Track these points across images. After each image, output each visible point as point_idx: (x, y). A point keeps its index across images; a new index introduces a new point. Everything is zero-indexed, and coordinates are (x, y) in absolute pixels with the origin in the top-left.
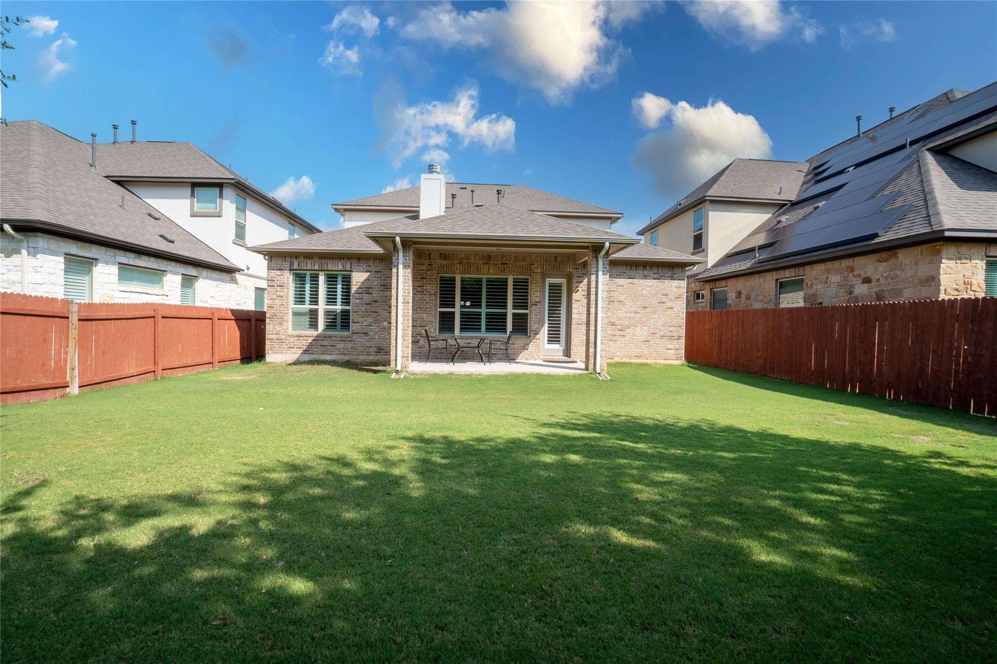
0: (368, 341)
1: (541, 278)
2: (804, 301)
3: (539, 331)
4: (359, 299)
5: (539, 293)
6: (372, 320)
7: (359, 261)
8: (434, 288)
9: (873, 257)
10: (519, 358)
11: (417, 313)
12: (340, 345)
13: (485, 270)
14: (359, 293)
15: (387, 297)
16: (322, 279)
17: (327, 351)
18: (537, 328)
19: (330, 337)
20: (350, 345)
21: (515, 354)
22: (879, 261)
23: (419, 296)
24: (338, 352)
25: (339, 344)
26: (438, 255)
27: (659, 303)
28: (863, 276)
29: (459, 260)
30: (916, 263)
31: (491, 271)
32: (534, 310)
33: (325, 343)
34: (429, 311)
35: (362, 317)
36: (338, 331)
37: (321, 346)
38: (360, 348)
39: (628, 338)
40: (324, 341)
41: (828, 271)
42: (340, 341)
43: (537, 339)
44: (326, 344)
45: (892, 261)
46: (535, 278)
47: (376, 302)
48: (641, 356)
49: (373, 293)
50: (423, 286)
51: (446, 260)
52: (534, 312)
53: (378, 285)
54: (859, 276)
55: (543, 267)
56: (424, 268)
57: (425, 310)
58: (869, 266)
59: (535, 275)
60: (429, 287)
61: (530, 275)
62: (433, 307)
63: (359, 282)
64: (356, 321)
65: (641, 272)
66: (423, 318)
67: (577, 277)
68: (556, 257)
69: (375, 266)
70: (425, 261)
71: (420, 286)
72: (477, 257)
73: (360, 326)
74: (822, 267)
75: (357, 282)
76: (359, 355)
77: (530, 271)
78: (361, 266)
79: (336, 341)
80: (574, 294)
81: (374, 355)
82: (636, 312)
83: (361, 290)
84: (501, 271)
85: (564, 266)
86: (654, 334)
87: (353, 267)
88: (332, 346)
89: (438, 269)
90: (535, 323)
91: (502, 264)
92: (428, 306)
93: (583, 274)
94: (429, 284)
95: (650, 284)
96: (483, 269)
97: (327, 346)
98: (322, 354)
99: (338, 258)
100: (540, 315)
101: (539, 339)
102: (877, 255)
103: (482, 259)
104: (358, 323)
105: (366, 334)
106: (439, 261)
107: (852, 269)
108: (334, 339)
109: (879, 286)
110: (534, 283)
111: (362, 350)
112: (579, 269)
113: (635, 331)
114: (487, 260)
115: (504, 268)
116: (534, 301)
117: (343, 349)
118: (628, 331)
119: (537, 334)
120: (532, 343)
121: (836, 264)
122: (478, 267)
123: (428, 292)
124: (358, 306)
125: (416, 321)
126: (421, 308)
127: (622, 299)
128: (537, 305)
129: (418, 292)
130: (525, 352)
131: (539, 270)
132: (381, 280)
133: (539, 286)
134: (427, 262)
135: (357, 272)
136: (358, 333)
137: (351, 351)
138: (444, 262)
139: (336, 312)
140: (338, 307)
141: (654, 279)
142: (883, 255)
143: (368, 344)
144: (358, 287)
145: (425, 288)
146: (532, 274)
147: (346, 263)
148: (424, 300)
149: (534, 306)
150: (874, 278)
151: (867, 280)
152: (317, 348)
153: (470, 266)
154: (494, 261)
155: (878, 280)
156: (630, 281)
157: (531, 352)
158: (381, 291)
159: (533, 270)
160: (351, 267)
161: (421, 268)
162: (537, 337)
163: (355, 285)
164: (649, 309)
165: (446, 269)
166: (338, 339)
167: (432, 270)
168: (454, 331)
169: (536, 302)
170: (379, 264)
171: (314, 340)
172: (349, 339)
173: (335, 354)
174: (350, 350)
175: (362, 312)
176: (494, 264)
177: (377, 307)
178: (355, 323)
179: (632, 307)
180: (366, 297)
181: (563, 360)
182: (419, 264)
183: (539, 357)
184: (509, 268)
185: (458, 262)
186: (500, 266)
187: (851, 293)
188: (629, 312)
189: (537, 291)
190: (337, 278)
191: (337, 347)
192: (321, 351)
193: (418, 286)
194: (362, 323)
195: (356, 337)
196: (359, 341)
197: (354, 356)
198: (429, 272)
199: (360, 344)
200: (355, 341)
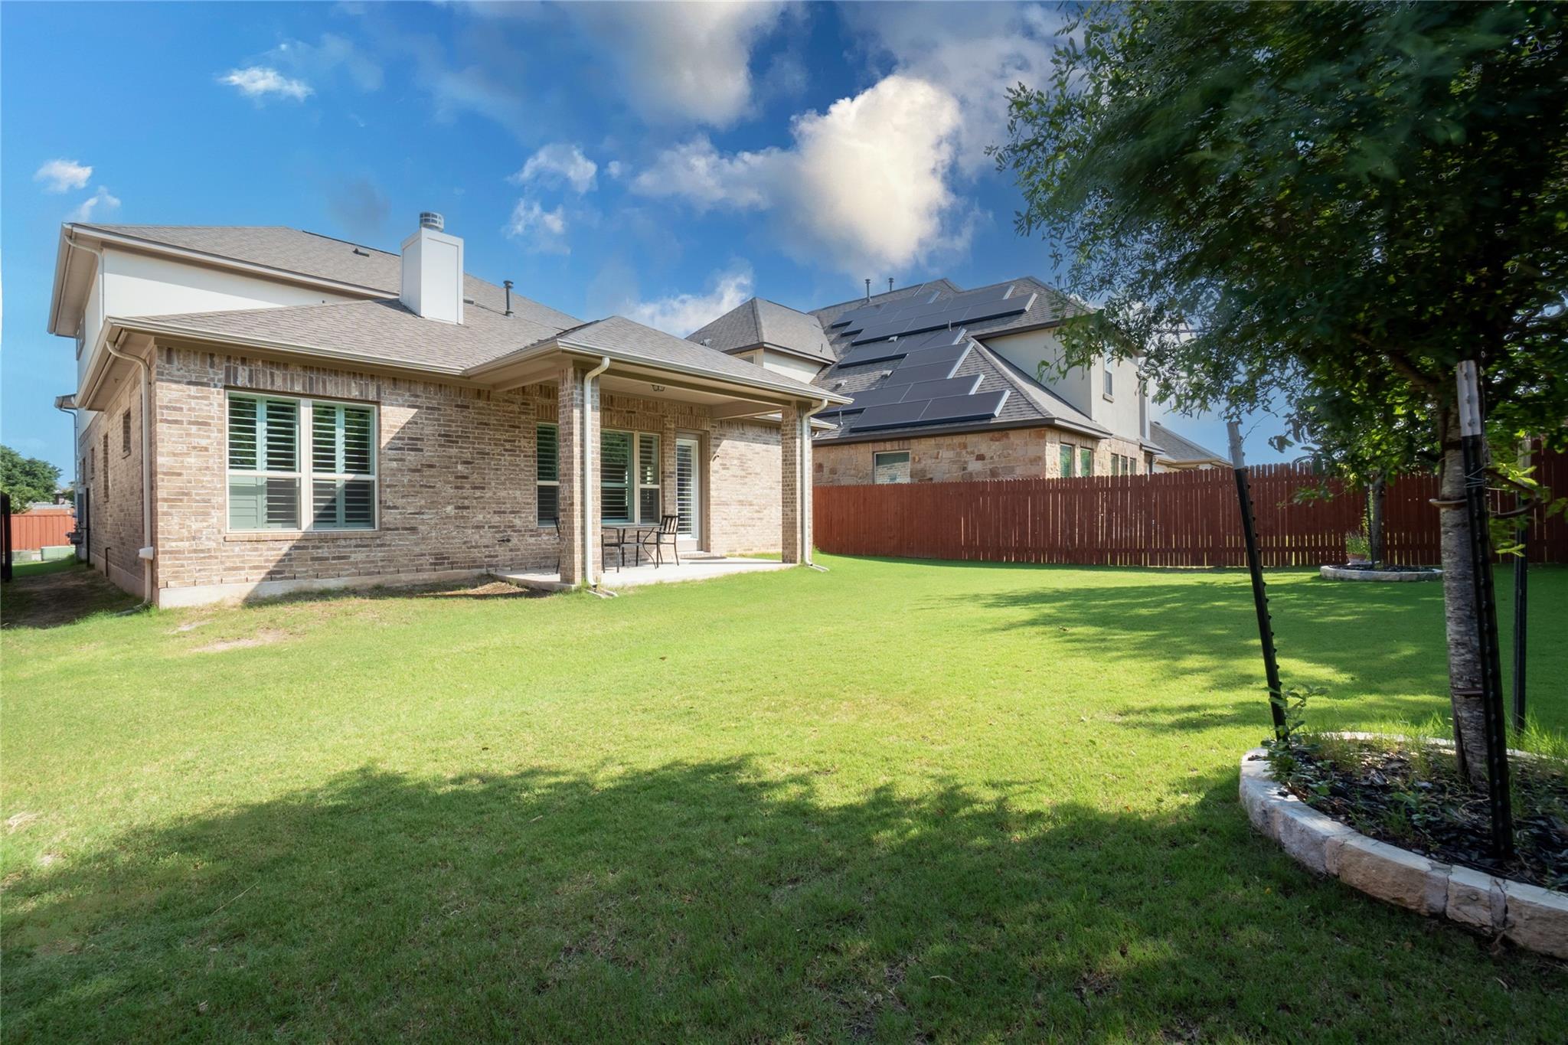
0: (417, 544)
1: (674, 438)
2: (911, 476)
4: (395, 460)
5: (673, 460)
6: (423, 502)
7: (395, 384)
8: (530, 445)
9: (987, 436)
11: (505, 489)
12: (359, 556)
14: (396, 449)
15: (450, 457)
16: (306, 414)
17: (328, 569)
18: (673, 512)
19: (334, 539)
20: (379, 554)
22: (992, 440)
23: (509, 458)
24: (353, 570)
25: (355, 552)
26: (538, 388)
28: (977, 453)
30: (1026, 444)
31: (615, 422)
32: (669, 484)
33: (323, 552)
34: (522, 485)
35: (403, 497)
36: (341, 526)
37: (313, 559)
38: (400, 559)
39: (764, 521)
40: (319, 548)
41: (939, 447)
42: (357, 546)
44: (326, 555)
45: (1005, 441)
46: (668, 437)
47: (431, 466)
49: (425, 449)
50: (515, 441)
51: (549, 398)
52: (668, 487)
53: (433, 435)
54: (973, 453)
55: (678, 421)
56: (516, 408)
57: (518, 484)
58: (982, 444)
60: (524, 443)
61: (662, 432)
62: (532, 479)
63: (395, 427)
64: (391, 504)
66: (515, 498)
67: (715, 438)
68: (691, 407)
69: (426, 398)
70: (517, 396)
71: (509, 441)
73: (400, 513)
74: (932, 442)
75: (391, 426)
76: (398, 572)
77: (663, 427)
78: (399, 395)
79: (350, 546)
80: (713, 462)
81: (428, 570)
83: (399, 444)
84: (627, 424)
85: (702, 421)
87: (382, 395)
88: (339, 558)
89: (538, 413)
91: (628, 412)
92: (522, 477)
93: (721, 435)
94: (522, 437)
97: (327, 559)
98: (317, 577)
99: (349, 373)
102: (991, 435)
104: (395, 507)
105: (413, 529)
106: (538, 399)
107: (965, 447)
108: (343, 543)
109: (993, 463)
110: (668, 444)
111: (406, 562)
112: (716, 427)
114: (608, 404)
116: (668, 471)
117: (364, 563)
121: (948, 440)
123: (523, 452)
124: (394, 475)
126: (512, 479)
128: (672, 477)
129: (506, 450)
131: (673, 426)
132: (439, 425)
133: (671, 449)
134: (520, 398)
135: (392, 405)
136: (397, 529)
137: (382, 567)
139: (334, 486)
140: (340, 476)
142: (997, 435)
143: (417, 550)
144: (392, 435)
145: (517, 444)
146: (665, 431)
147: (368, 385)
148: (517, 465)
149: (668, 479)
150: (988, 455)
151: (981, 458)
152: (303, 566)
154: (618, 406)
155: (992, 458)
158: (440, 445)
159: (666, 424)
160: (379, 394)
161: (510, 409)
163: (388, 432)
165: (551, 413)
166: (353, 542)
167: (529, 414)
169: (670, 473)
170: (436, 394)
171: (296, 548)
172: (378, 542)
173: (348, 575)
174: (380, 564)
175: (403, 486)
176: (618, 412)
177: (432, 476)
178: (389, 508)
180: (411, 457)
182: (506, 401)
184: (636, 420)
186: (625, 415)
187: (964, 469)
188: (765, 488)
189: (672, 457)
190: (334, 414)
191: (352, 560)
192: (314, 570)
193: (505, 441)
194: (403, 508)
195: (389, 537)
196: (398, 545)
197: (389, 577)
198: (523, 417)
199: (400, 550)
200: (389, 545)
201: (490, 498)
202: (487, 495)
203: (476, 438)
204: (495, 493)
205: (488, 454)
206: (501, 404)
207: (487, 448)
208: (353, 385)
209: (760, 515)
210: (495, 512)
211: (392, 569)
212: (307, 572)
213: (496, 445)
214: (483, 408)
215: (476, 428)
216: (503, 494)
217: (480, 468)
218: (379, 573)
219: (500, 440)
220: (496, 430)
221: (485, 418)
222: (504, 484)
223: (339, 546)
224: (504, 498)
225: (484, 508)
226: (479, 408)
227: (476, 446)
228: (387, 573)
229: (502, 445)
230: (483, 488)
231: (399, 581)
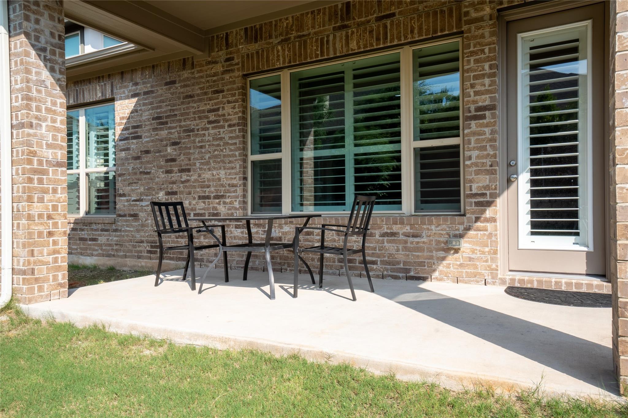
0: (138, 231)
1: (492, 34)
3: (495, 196)
4: (124, 150)
5: (487, 81)
6: (142, 189)
7: (122, 78)
8: (237, 110)
10: (436, 274)
11: (209, 169)
12: (102, 239)
13: (338, 46)
14: (124, 140)
15: (161, 140)
16: (82, 121)
18: (487, 187)
19: (95, 224)
20: (114, 238)
21: (422, 264)
23: (212, 131)
24: (100, 252)
25: (101, 236)
26: (242, 33)
29: (281, 34)
31: (353, 45)
32: (474, 134)
34: (230, 162)
35: (129, 185)
38: (127, 244)
42: (102, 230)
43: (487, 220)
44: (86, 236)
46: (475, 37)
47: (147, 152)
49: (144, 135)
50: (218, 110)
51: (256, 41)
52: (473, 139)
53: (148, 119)
56: (219, 68)
57: (223, 162)
59: (473, 27)
60: (228, 109)
61: (460, 33)
62: (237, 153)
63: (123, 118)
64: (122, 192)
66: (219, 179)
69: (144, 83)
70: (220, 53)
72: (319, 18)
73: (128, 201)
75: (120, 119)
76: (126, 257)
77: (459, 20)
78: (125, 87)
79: (99, 230)
81: (146, 258)
83: (126, 134)
84: (378, 39)
87: (115, 91)
88: (93, 240)
89: (243, 66)
90: (477, 173)
91: (379, 19)
92: (227, 152)
94: (229, 102)
96: (334, 44)
97: (86, 240)
98: (82, 254)
99: (96, 78)
100: (493, 147)
101: (493, 220)
103: (330, 20)
104: (124, 195)
105: (135, 216)
106: (244, 48)
108: (97, 227)
110: (472, 53)
111: (130, 248)
114: (342, 19)
115: (385, 27)
116: (473, 108)
117: (106, 245)
119: (489, 204)
120: (471, 233)
122: (322, 40)
123: (227, 121)
124: (123, 164)
125: (208, 186)
126: (216, 156)
128: (483, 117)
129: (210, 122)
130: (451, 259)
131: (487, 10)
132: (153, 109)
133: (488, 59)
134: (222, 54)
135: (121, 99)
136: (126, 216)
137: (117, 250)
138: (254, 47)
143: (138, 236)
144: (122, 127)
145: (220, 112)
146: (465, 28)
147: (105, 84)
148: (221, 139)
149: (473, 123)
152: (75, 244)
153: (305, 42)
154: (360, 16)
157: (470, 259)
158: (155, 129)
159: (467, 14)
161: (213, 71)
162: (489, 213)
163: (120, 124)
165: (258, 62)
166: (100, 227)
167: (232, 71)
168: (280, 205)
169: (478, 109)
170: (149, 78)
172: (114, 227)
173: (97, 255)
174: (115, 248)
175: (129, 174)
176: (359, 25)
177: (148, 162)
178: (120, 195)
180: (134, 144)
181: (584, 290)
182: (209, 63)
183: (494, 276)
184: (398, 25)
185: (279, 39)
186: (374, 26)
189: (483, 76)
191: (99, 242)
192: (81, 248)
193: (210, 111)
194: (129, 195)
195: (121, 222)
196: (126, 231)
197: (120, 260)
198: (227, 76)
199: (127, 236)
200: (120, 231)
201: (196, 181)
202: (193, 178)
203: (182, 115)
204: (200, 176)
205: (193, 130)
206: (205, 68)
207: (192, 124)
208: (98, 88)
210: (200, 198)
211: (122, 253)
212: (77, 249)
213: (200, 118)
214: (188, 79)
215: (183, 103)
216: (207, 175)
217: (186, 148)
218: (114, 256)
219: (203, 111)
220: (200, 100)
221: (188, 91)
222: (208, 163)
223: (92, 230)
224: (209, 180)
225: (190, 193)
226: (184, 80)
227: (183, 123)
228: (118, 256)
229: (207, 117)
230: (189, 170)
231: (126, 266)
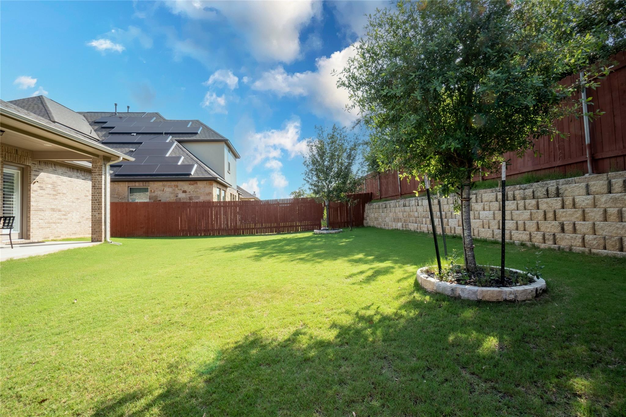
2: (150, 199)
9: (188, 183)
22: (190, 184)
27: (85, 196)
28: (183, 190)
30: (205, 187)
39: (68, 221)
41: (164, 186)
45: (195, 185)
48: (76, 233)
54: (181, 189)
55: (5, 157)
58: (185, 186)
65: (75, 173)
67: (35, 171)
68: (17, 150)
74: (161, 183)
80: (32, 185)
82: (73, 202)
85: (24, 159)
86: (83, 217)
93: (39, 169)
95: (80, 183)
102: (189, 182)
107: (177, 187)
109: (190, 194)
112: (35, 164)
113: (73, 215)
118: (69, 215)
121: (169, 183)
127: (65, 192)
131: (1, 160)
141: (83, 179)
142: (192, 182)
150: (188, 191)
151: (184, 192)
155: (190, 192)
156: (70, 179)
164: (80, 200)
179: (71, 198)
187: (177, 196)
209: (66, 217)
